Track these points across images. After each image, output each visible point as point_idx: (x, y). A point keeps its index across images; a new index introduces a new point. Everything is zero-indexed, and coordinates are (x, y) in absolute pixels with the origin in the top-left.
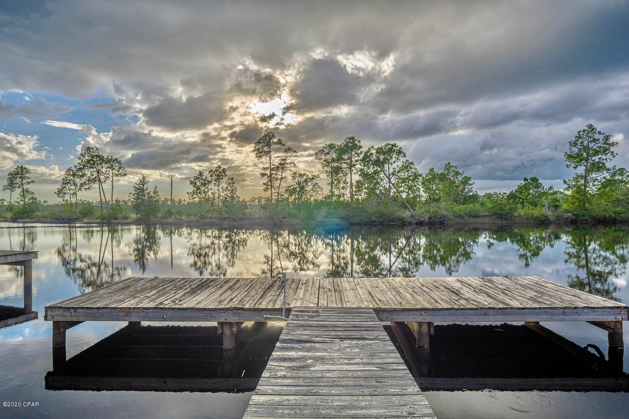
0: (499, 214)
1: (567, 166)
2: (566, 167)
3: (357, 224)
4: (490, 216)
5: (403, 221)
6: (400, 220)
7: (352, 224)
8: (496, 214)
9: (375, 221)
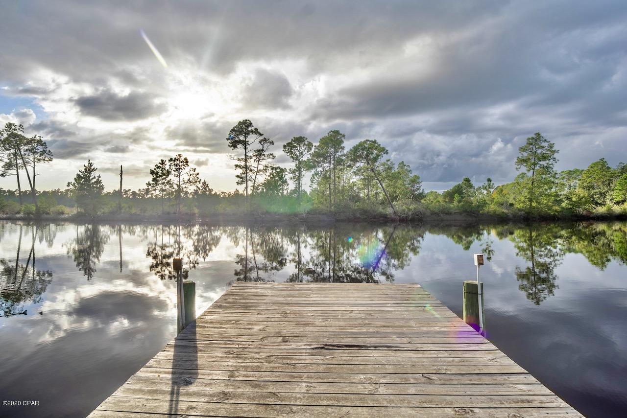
0: (468, 212)
1: (517, 169)
2: (515, 169)
3: (342, 221)
4: (460, 214)
5: (386, 217)
6: (381, 217)
7: (338, 221)
8: (466, 211)
9: (359, 218)
